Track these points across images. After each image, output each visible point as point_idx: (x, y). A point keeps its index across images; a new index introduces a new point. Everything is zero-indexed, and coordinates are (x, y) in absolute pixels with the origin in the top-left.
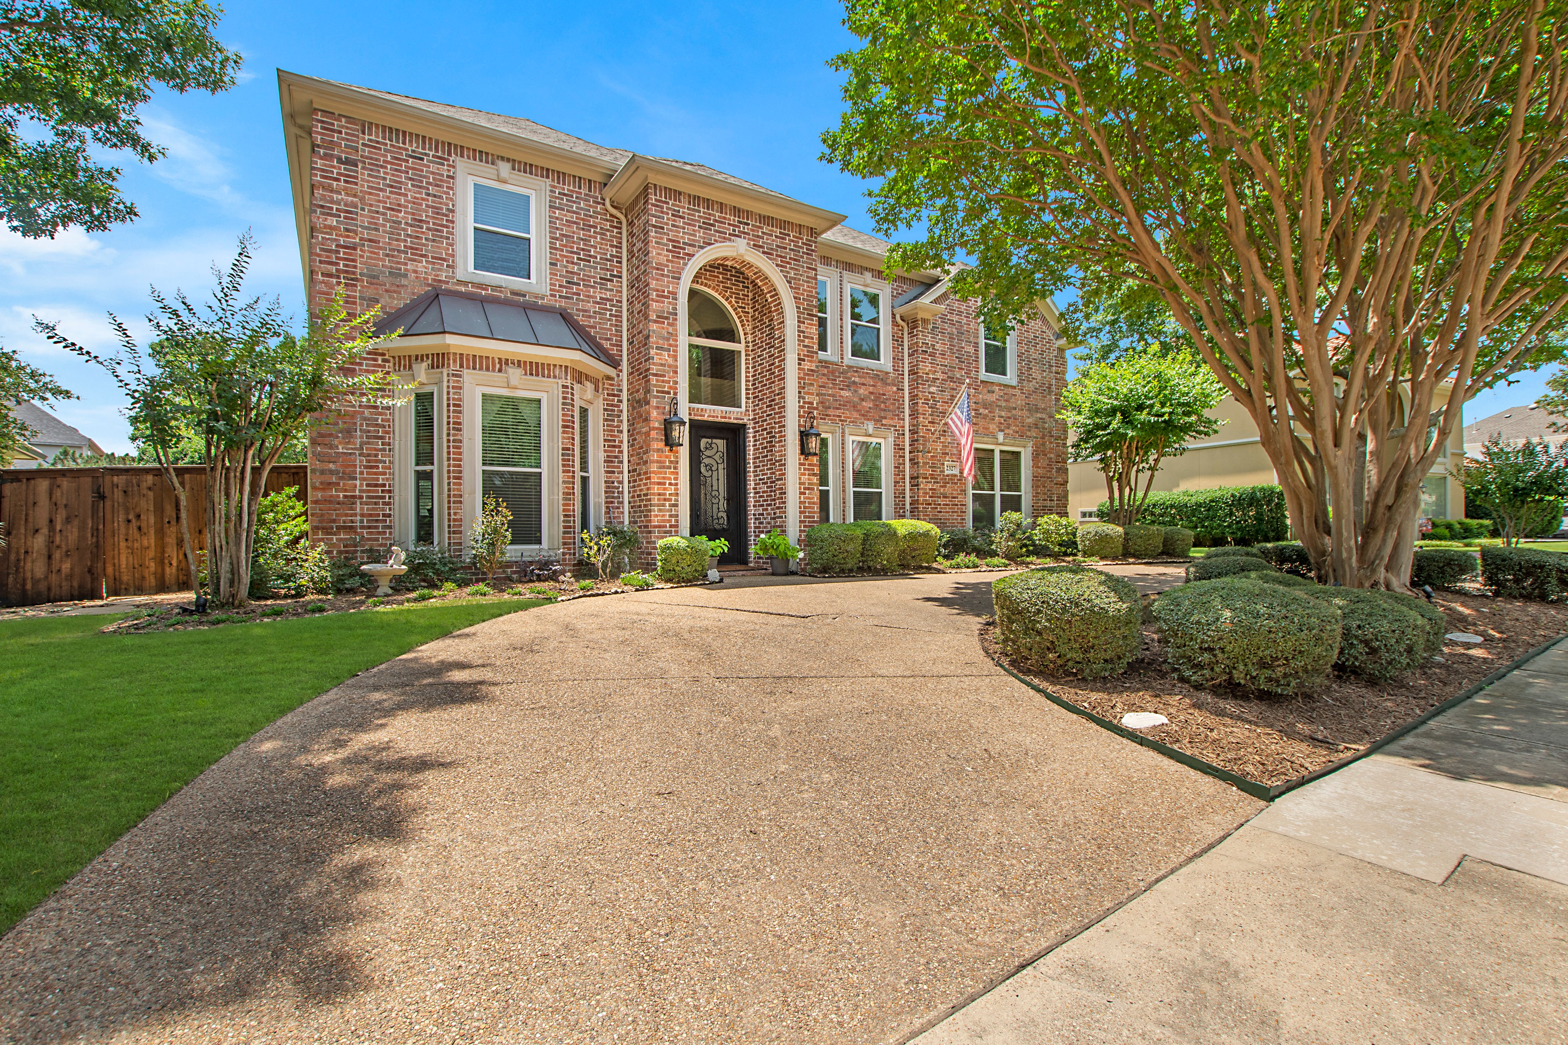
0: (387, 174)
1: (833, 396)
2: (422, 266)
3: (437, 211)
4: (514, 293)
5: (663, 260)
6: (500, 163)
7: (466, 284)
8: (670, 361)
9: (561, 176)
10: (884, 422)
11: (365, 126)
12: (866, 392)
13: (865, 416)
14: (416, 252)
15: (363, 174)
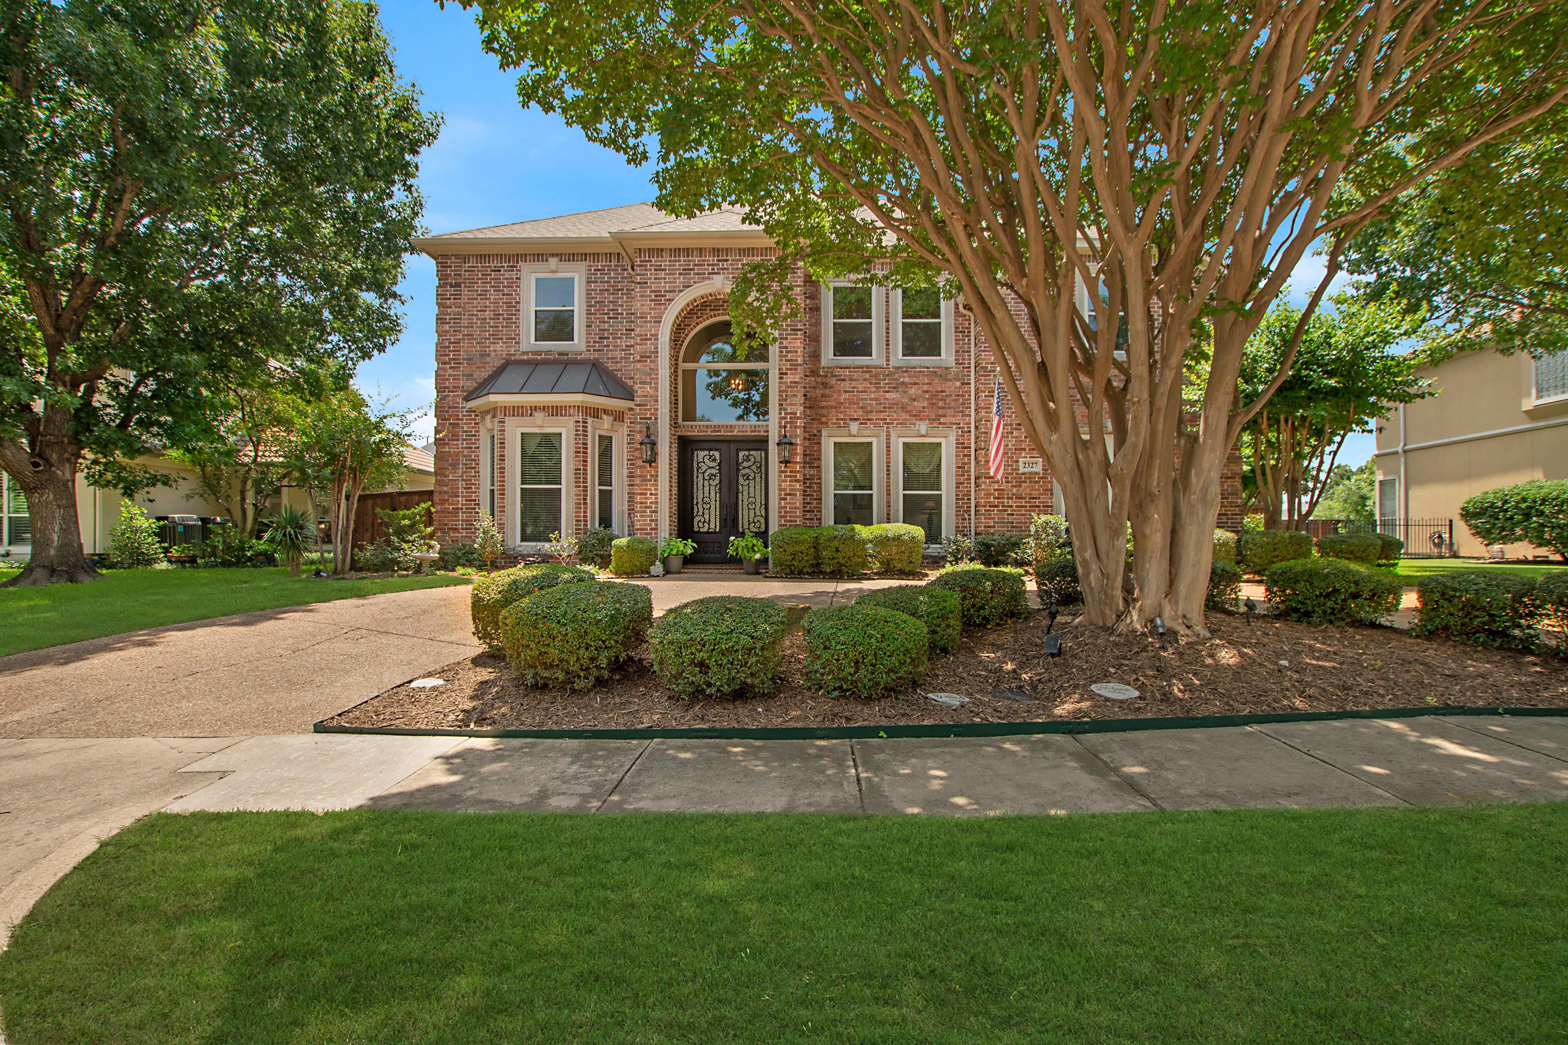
0: (478, 287)
1: (876, 400)
2: (500, 346)
3: (509, 305)
4: (560, 354)
5: (646, 309)
6: (550, 259)
7: (527, 353)
8: (652, 392)
9: (596, 256)
10: (942, 420)
11: (465, 258)
12: (920, 392)
13: (918, 416)
14: (496, 337)
15: (465, 291)
